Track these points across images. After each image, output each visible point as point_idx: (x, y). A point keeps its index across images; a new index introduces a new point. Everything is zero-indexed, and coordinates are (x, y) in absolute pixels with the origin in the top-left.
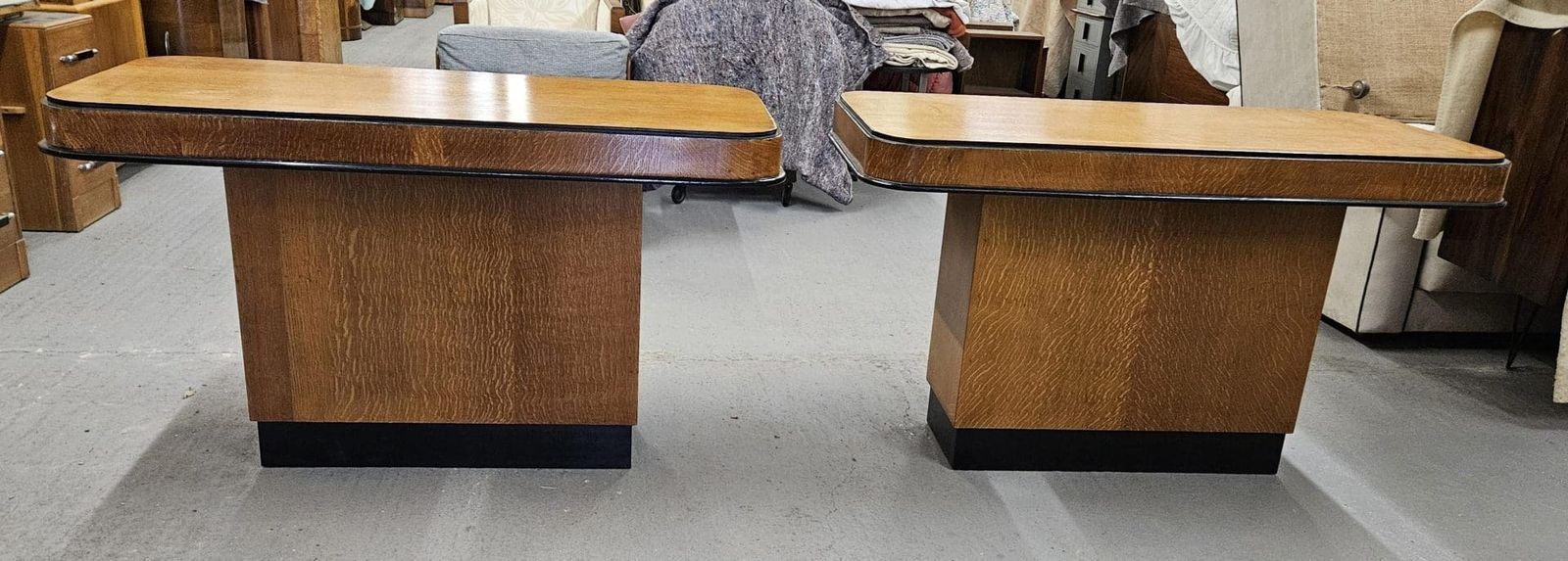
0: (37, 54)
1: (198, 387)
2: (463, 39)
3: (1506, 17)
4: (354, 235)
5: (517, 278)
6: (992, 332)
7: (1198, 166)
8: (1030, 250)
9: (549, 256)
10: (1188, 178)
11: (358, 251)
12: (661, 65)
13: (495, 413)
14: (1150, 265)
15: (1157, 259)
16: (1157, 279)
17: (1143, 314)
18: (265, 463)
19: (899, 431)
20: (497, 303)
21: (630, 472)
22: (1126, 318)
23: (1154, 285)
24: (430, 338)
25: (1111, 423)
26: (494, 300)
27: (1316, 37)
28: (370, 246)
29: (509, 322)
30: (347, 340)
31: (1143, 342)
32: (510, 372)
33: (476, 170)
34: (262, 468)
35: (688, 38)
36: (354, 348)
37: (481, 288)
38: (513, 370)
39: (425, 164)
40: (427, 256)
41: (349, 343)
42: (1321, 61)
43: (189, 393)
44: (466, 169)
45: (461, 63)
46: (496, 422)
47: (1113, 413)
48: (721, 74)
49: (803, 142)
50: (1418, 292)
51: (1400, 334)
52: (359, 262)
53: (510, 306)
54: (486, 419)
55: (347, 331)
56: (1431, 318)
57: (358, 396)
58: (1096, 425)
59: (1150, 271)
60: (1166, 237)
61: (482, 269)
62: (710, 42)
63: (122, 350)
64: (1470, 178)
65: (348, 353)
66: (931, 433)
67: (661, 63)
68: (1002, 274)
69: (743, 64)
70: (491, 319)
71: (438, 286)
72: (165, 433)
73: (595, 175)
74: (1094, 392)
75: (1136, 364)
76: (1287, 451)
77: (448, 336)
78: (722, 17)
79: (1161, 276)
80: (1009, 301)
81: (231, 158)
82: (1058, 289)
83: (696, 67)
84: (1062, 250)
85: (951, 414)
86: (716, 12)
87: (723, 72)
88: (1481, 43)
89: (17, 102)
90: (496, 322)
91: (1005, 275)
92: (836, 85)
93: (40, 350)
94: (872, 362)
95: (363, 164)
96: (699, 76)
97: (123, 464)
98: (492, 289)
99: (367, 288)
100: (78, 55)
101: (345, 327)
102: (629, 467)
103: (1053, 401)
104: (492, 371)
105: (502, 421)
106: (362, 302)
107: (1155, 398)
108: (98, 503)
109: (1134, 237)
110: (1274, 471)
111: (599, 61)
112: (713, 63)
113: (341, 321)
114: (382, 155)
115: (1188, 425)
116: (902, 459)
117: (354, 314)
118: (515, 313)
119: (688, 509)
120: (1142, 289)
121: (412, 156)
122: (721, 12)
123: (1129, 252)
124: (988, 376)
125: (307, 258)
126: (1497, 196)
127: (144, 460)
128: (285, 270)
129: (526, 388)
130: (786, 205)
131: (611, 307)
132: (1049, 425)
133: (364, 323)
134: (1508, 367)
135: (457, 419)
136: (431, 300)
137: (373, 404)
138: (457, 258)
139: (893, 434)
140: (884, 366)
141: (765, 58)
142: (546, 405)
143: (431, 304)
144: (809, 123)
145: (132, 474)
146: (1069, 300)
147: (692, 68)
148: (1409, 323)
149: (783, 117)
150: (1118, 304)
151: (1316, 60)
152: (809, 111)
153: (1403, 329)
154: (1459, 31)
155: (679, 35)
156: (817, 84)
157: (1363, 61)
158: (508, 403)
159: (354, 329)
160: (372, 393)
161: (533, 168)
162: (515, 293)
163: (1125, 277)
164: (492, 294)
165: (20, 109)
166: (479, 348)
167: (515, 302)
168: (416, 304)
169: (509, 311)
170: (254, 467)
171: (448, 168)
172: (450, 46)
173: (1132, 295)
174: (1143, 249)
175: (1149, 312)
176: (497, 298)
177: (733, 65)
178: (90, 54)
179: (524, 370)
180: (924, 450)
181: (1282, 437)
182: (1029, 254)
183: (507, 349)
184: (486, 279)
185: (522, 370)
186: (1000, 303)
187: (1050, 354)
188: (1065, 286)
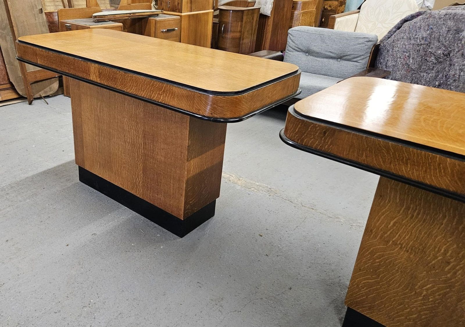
0: (154, 29)
2: (298, 32)
4: (99, 105)
5: (145, 137)
11: (100, 112)
12: (390, 52)
13: (136, 191)
20: (138, 146)
21: (180, 239)
28: (103, 110)
29: (141, 156)
30: (97, 144)
32: (141, 177)
33: (108, 86)
34: (79, 181)
35: (410, 39)
37: (133, 138)
38: (142, 175)
39: (94, 80)
40: (118, 119)
41: (98, 146)
44: (104, 85)
45: (294, 42)
46: (136, 195)
48: (426, 59)
52: (100, 116)
53: (142, 149)
54: (134, 192)
55: (97, 141)
57: (100, 167)
61: (134, 130)
62: (422, 42)
65: (97, 149)
67: (391, 50)
68: (392, 223)
69: (442, 55)
70: (136, 152)
78: (434, 29)
83: (410, 54)
86: (431, 27)
87: (428, 58)
90: (137, 154)
91: (394, 225)
96: (411, 59)
98: (136, 139)
100: (168, 30)
101: (97, 139)
104: (136, 173)
105: (139, 196)
106: (101, 131)
111: (355, 47)
112: (422, 53)
113: (96, 137)
114: (82, 74)
118: (143, 153)
121: (90, 76)
122: (435, 27)
125: (88, 110)
128: (82, 113)
129: (146, 185)
133: (101, 140)
135: (125, 188)
136: (119, 137)
137: (104, 171)
138: (126, 122)
141: (456, 54)
142: (152, 195)
143: (119, 139)
146: (448, 263)
147: (407, 54)
149: (458, 87)
155: (405, 37)
158: (140, 190)
160: (103, 167)
162: (144, 144)
164: (136, 141)
166: (132, 162)
167: (144, 148)
168: (115, 138)
169: (142, 151)
171: (100, 83)
172: (291, 35)
176: (138, 144)
177: (435, 55)
178: (174, 30)
182: (416, 217)
183: (141, 167)
184: (135, 135)
185: (145, 177)
186: (388, 242)
187: (425, 293)
188: (446, 251)
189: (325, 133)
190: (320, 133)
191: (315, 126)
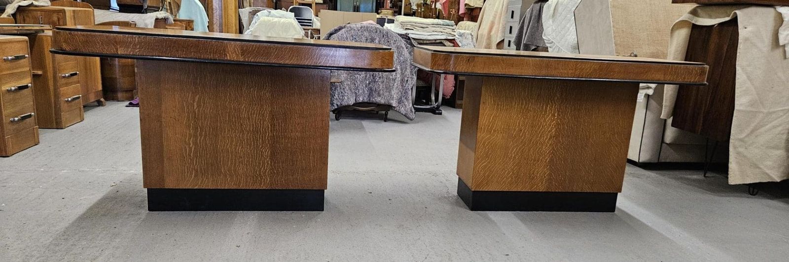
0: (50, 48)
1: (118, 182)
3: (693, 22)
4: (197, 99)
5: (273, 119)
6: (487, 145)
7: (576, 65)
8: (503, 107)
9: (288, 108)
10: (572, 70)
11: (199, 106)
13: (261, 184)
14: (556, 115)
15: (559, 112)
16: (559, 121)
17: (554, 137)
18: (150, 209)
19: (445, 197)
20: (263, 131)
21: (324, 212)
22: (546, 139)
23: (558, 124)
24: (231, 147)
25: (541, 188)
26: (261, 129)
27: (613, 36)
28: (204, 103)
29: (268, 140)
30: (191, 148)
31: (554, 150)
32: (268, 164)
33: (256, 62)
34: (148, 211)
36: (195, 152)
37: (256, 124)
38: (269, 162)
39: (233, 59)
40: (231, 108)
41: (193, 150)
42: (616, 45)
43: (114, 184)
44: (250, 62)
46: (261, 188)
47: (542, 183)
49: (393, 92)
50: (664, 144)
51: (657, 163)
52: (199, 111)
53: (269, 132)
54: (256, 187)
55: (192, 145)
56: (670, 156)
57: (196, 176)
58: (535, 189)
59: (556, 118)
60: (562, 103)
61: (256, 115)
63: (81, 169)
64: (692, 71)
65: (192, 154)
66: (459, 198)
68: (491, 119)
70: (260, 138)
71: (236, 122)
72: (101, 199)
73: (310, 66)
74: (533, 173)
75: (552, 160)
76: (618, 204)
77: (239, 146)
79: (560, 120)
80: (495, 131)
81: (141, 55)
82: (516, 125)
84: (517, 108)
85: (469, 185)
88: (683, 34)
89: (39, 69)
90: (262, 140)
91: (493, 119)
92: (406, 69)
93: (42, 170)
94: (430, 174)
95: (203, 59)
97: (81, 211)
98: (261, 124)
99: (202, 123)
101: (191, 142)
102: (323, 210)
103: (515, 177)
104: (260, 163)
105: (264, 188)
106: (199, 130)
107: (560, 176)
108: (67, 225)
109: (548, 102)
110: (614, 211)
113: (189, 139)
114: (212, 55)
115: (576, 189)
116: (448, 207)
117: (195, 136)
118: (271, 136)
119: (352, 225)
120: (553, 125)
121: (226, 55)
123: (546, 108)
124: (485, 166)
125: (174, 109)
126: (704, 80)
127: (91, 209)
128: (163, 115)
129: (275, 172)
130: (385, 121)
131: (315, 133)
132: (514, 189)
133: (200, 140)
134: (705, 176)
135: (242, 186)
136: (232, 129)
137: (203, 180)
138: (245, 109)
139: (442, 198)
140: (435, 175)
142: (285, 180)
143: (232, 131)
144: (395, 84)
145: (84, 214)
146: (521, 130)
148: (661, 158)
150: (542, 132)
151: (614, 45)
152: (395, 79)
153: (658, 160)
154: (673, 30)
156: (399, 68)
157: (633, 45)
158: (267, 180)
159: (195, 143)
160: (202, 174)
161: (282, 62)
162: (271, 126)
163: (545, 120)
164: (260, 127)
165: (40, 72)
166: (254, 151)
167: (271, 131)
168: (225, 132)
169: (269, 135)
170: (145, 211)
171: (243, 61)
173: (548, 128)
174: (552, 107)
175: (556, 136)
176: (263, 128)
179: (275, 163)
180: (457, 204)
181: (617, 194)
182: (503, 109)
183: (267, 153)
184: (258, 119)
185: (274, 163)
186: (491, 132)
187: (513, 155)
188: (519, 123)
189: (469, 60)
190: (466, 61)
191: (463, 57)
